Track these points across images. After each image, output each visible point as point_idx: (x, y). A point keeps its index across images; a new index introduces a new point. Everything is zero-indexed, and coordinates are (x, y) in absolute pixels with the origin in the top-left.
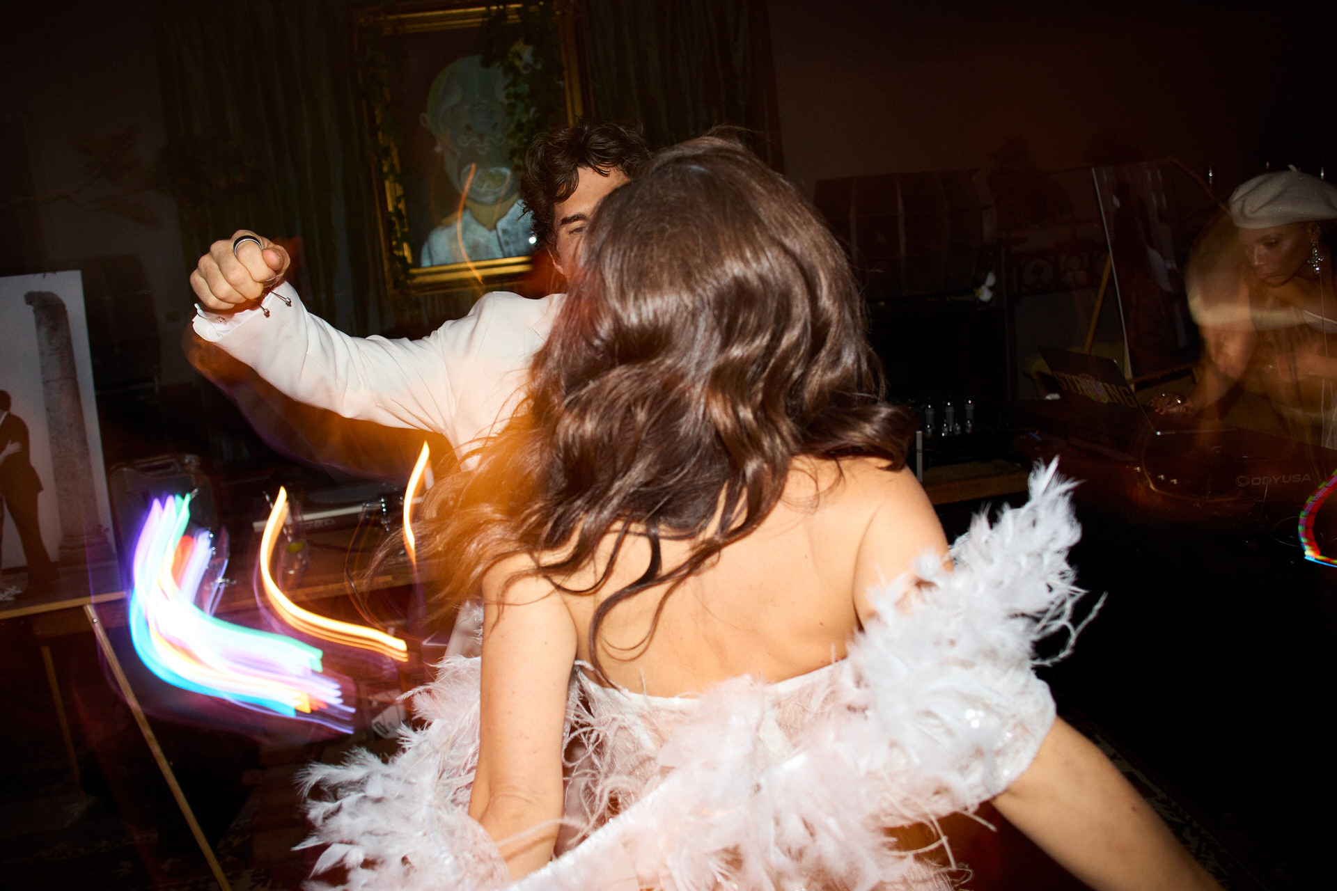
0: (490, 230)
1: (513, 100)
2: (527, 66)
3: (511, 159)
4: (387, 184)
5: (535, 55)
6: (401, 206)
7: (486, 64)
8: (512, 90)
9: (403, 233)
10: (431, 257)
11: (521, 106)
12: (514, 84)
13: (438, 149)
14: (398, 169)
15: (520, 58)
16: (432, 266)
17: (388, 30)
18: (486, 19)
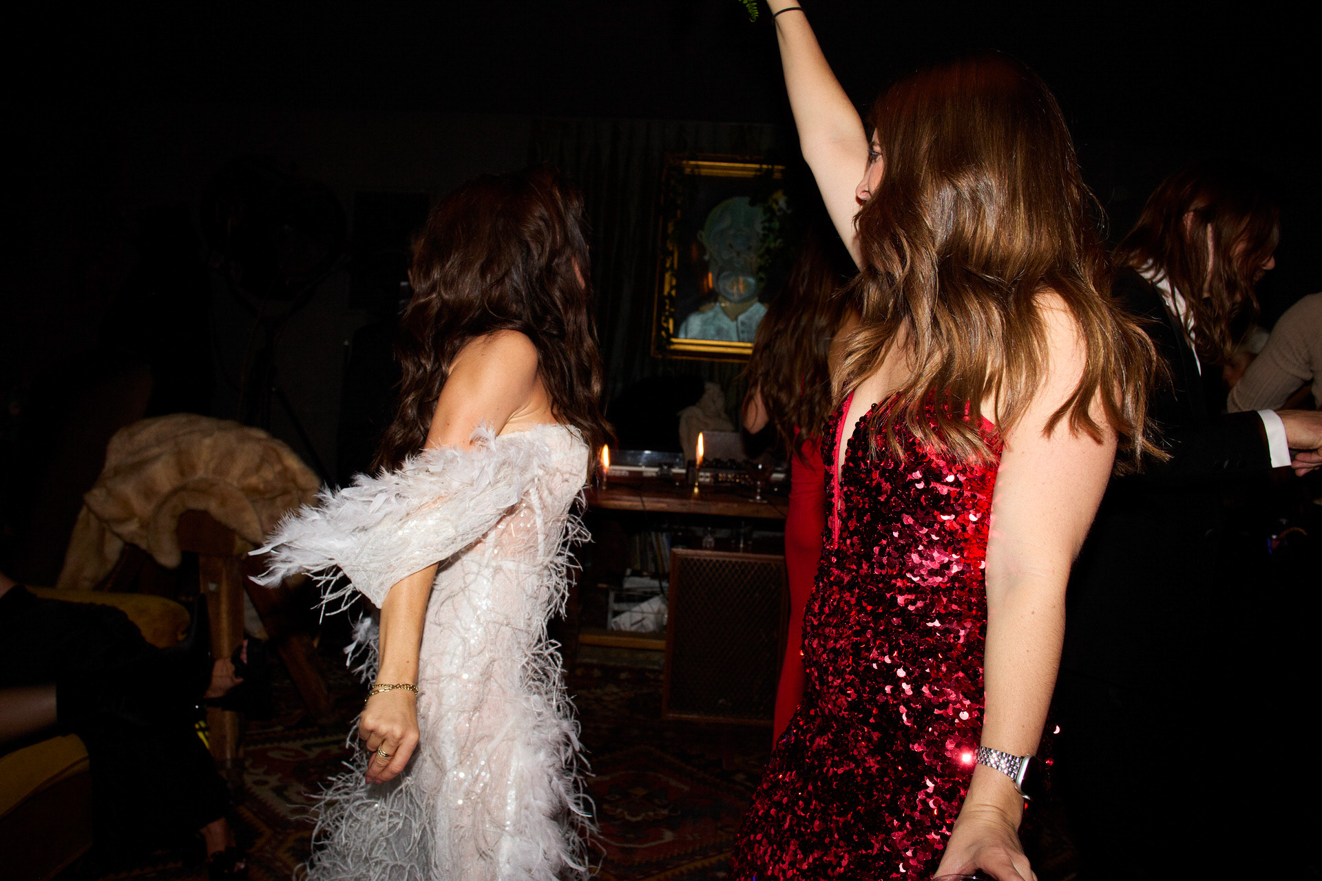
0: (733, 320)
1: (766, 232)
2: (780, 209)
3: (757, 273)
4: (667, 276)
5: (787, 202)
7: (752, 204)
9: (670, 312)
10: (686, 333)
11: (772, 237)
13: (706, 258)
14: (676, 266)
15: (777, 203)
16: (686, 338)
17: (688, 170)
18: (758, 173)
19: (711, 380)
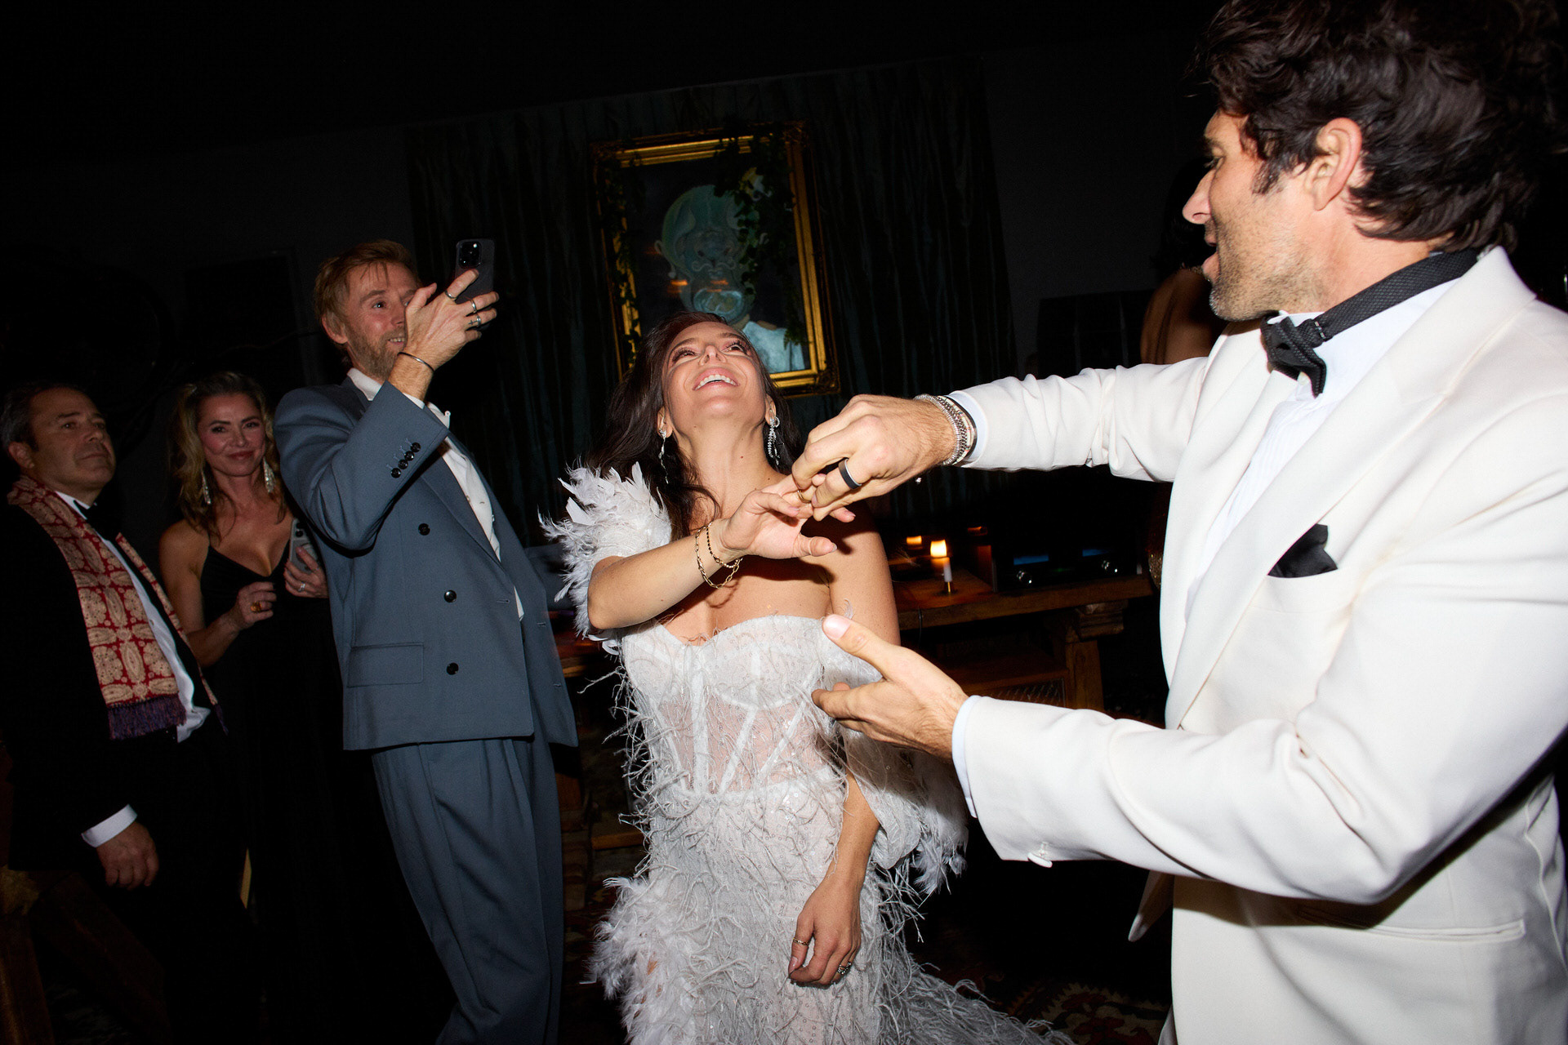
3: (742, 283)
4: (625, 309)
5: (763, 182)
6: (637, 329)
7: (719, 193)
8: (743, 217)
11: (752, 232)
12: (746, 211)
13: (671, 275)
14: (634, 293)
17: (626, 163)
18: (719, 151)
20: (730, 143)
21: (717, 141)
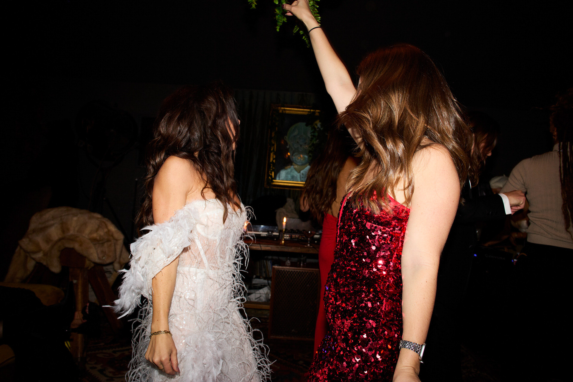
0: (298, 173)
2: (318, 128)
4: (272, 154)
5: (321, 125)
6: (274, 161)
7: (307, 125)
8: (313, 134)
9: (273, 169)
10: (279, 178)
11: (314, 139)
14: (275, 150)
15: (317, 125)
16: (279, 180)
17: (281, 111)
18: (309, 113)
19: (289, 197)
20: (313, 112)
21: (309, 110)
